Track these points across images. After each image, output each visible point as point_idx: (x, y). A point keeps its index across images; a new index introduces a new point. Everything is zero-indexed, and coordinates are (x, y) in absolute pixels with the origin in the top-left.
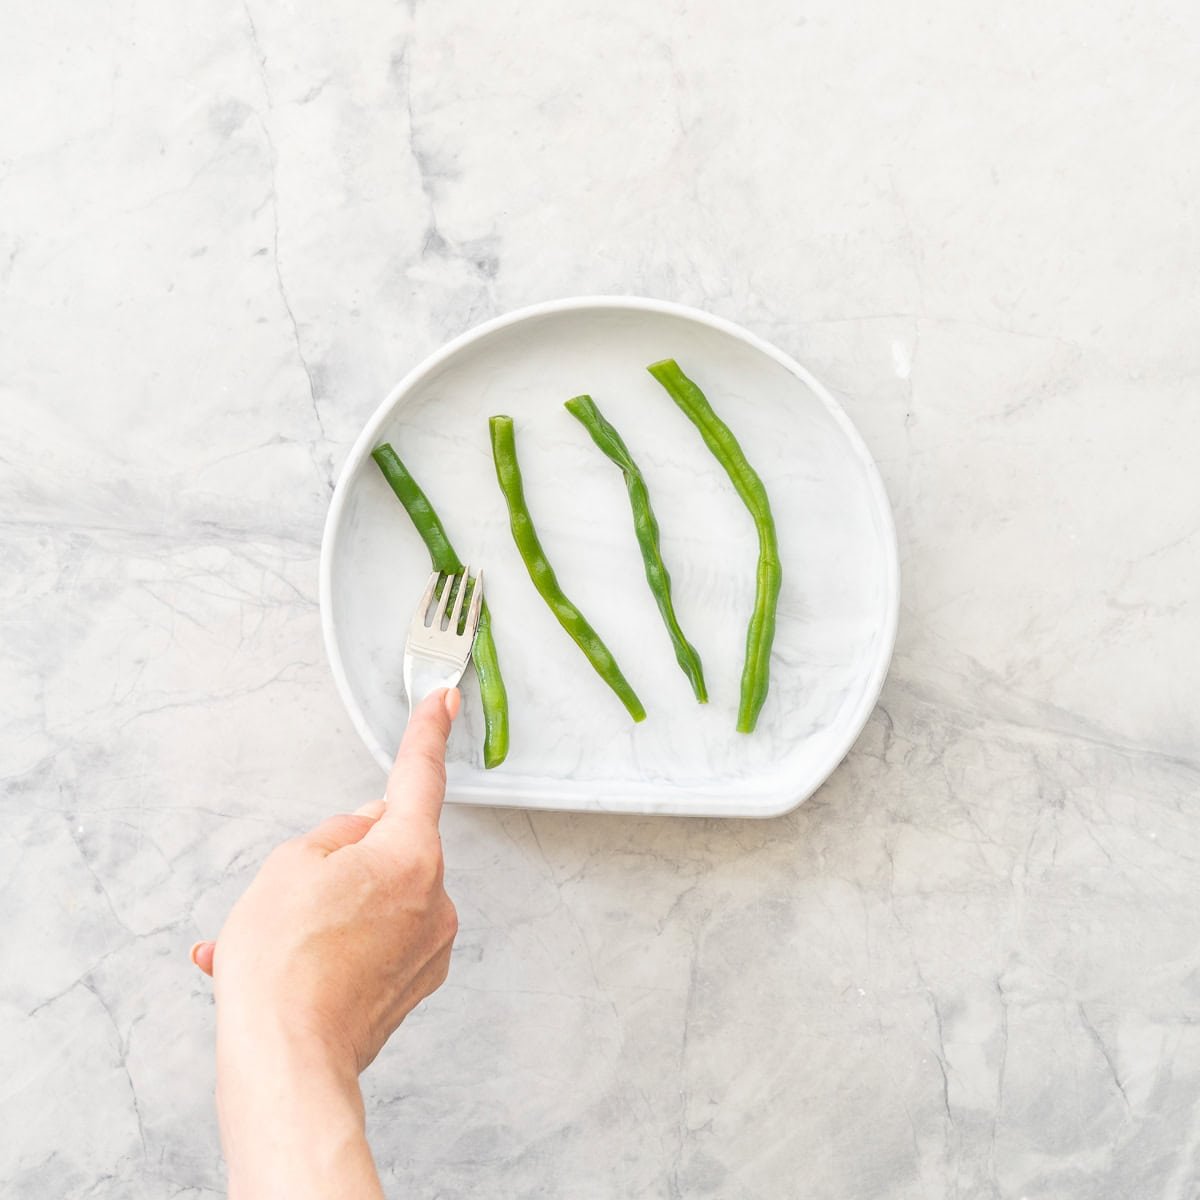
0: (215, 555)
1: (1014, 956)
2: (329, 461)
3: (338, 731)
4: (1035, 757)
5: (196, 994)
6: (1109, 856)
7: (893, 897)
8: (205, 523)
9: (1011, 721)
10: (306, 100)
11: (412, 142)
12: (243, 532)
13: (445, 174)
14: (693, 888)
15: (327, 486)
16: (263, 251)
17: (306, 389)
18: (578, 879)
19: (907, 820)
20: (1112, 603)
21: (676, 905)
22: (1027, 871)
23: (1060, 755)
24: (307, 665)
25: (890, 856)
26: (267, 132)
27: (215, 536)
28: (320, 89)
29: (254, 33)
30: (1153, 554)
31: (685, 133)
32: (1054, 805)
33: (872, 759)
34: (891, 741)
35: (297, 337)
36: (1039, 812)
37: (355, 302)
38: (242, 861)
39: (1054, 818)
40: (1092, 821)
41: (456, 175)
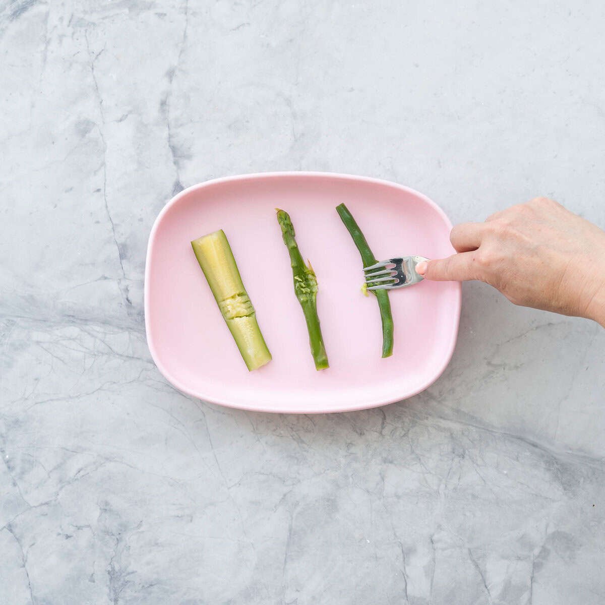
0: (73, 330)
1: (439, 527)
2: (127, 289)
3: (128, 414)
4: (451, 434)
5: (59, 534)
6: (484, 481)
7: (384, 497)
8: (69, 316)
9: (441, 418)
10: (121, 120)
11: (169, 141)
12: (86, 320)
13: (184, 156)
14: (291, 491)
15: (126, 301)
16: (99, 190)
17: (117, 254)
18: (238, 485)
19: (391, 462)
20: (489, 364)
21: (283, 498)
22: (446, 486)
23: (463, 434)
24: (114, 383)
25: (383, 479)
26: (102, 135)
27: (73, 322)
28: (127, 115)
29: (97, 89)
30: (509, 341)
31: (296, 141)
32: (460, 457)
33: (375, 433)
34: (385, 425)
35: (114, 230)
36: (453, 460)
37: (141, 215)
38: (82, 473)
39: (460, 462)
40: (477, 465)
41: (189, 157)
